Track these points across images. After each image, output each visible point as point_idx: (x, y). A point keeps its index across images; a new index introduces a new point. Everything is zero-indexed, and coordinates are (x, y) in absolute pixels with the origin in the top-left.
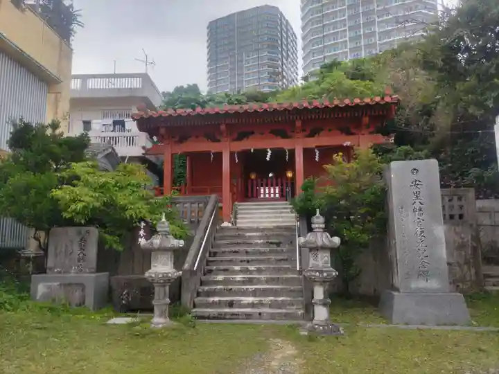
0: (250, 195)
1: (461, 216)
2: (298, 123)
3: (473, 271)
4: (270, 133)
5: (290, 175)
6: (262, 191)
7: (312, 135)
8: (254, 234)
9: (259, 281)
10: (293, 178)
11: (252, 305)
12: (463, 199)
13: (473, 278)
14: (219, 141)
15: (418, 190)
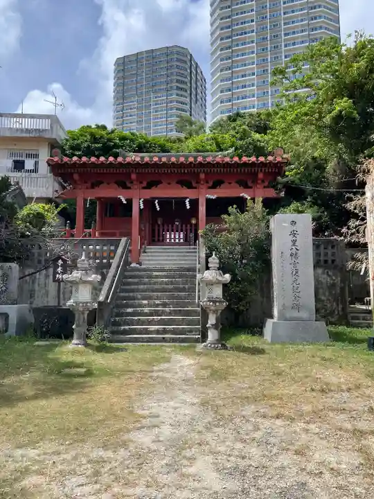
0: (156, 239)
1: (333, 261)
2: (202, 176)
3: (340, 306)
4: (177, 183)
5: (194, 222)
6: (168, 236)
7: (214, 187)
8: (161, 273)
9: (163, 313)
10: (197, 225)
11: (158, 332)
12: (336, 248)
13: (340, 313)
14: (130, 188)
15: (294, 238)
